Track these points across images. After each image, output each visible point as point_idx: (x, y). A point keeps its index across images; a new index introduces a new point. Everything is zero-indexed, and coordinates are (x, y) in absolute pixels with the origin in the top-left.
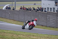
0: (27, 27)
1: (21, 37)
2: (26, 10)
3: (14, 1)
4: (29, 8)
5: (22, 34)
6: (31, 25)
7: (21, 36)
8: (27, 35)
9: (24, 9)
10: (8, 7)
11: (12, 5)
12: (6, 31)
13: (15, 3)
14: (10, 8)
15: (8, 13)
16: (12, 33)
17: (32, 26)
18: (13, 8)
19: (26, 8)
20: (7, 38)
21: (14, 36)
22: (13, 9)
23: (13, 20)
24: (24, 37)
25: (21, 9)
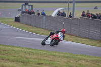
0: (49, 42)
1: (84, 64)
2: (92, 18)
3: (71, 2)
4: (97, 14)
5: (84, 60)
6: (54, 39)
7: (84, 62)
8: (93, 61)
9: (88, 16)
10: (62, 12)
11: (68, 9)
12: (57, 54)
13: (74, 5)
14: (65, 14)
15: (60, 23)
16: (67, 57)
17: (56, 40)
18: (69, 14)
19: (92, 14)
20: (58, 66)
21: (71, 61)
22: (70, 16)
23: (69, 34)
24: (89, 64)
25: (83, 15)
